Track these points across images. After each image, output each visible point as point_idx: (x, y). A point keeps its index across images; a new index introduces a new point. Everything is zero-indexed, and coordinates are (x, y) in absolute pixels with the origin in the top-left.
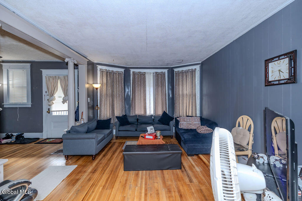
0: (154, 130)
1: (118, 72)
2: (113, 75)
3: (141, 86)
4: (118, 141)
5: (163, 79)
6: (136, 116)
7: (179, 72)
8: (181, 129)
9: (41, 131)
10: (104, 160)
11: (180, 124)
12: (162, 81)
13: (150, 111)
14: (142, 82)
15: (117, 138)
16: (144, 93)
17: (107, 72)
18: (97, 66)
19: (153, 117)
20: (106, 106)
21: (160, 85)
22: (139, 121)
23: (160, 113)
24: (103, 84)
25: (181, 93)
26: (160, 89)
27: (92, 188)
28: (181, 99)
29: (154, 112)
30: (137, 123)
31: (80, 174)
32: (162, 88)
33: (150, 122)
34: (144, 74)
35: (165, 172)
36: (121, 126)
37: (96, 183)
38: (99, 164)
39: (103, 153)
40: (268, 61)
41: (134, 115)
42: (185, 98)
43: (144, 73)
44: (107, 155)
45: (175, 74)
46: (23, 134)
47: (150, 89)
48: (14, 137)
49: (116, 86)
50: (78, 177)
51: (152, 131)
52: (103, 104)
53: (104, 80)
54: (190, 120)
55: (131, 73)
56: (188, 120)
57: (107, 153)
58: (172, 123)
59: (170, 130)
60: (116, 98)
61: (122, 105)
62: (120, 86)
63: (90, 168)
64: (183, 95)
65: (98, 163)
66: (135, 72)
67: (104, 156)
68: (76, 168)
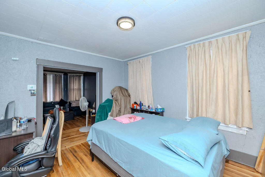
7: (71, 76)
8: (73, 107)
11: (72, 104)
13: (50, 99)
19: (53, 103)
21: (58, 83)
23: (58, 100)
25: (72, 88)
28: (72, 91)
29: (53, 99)
42: (75, 91)
43: (46, 74)
45: (68, 77)
58: (67, 105)
59: (66, 109)
64: (73, 89)
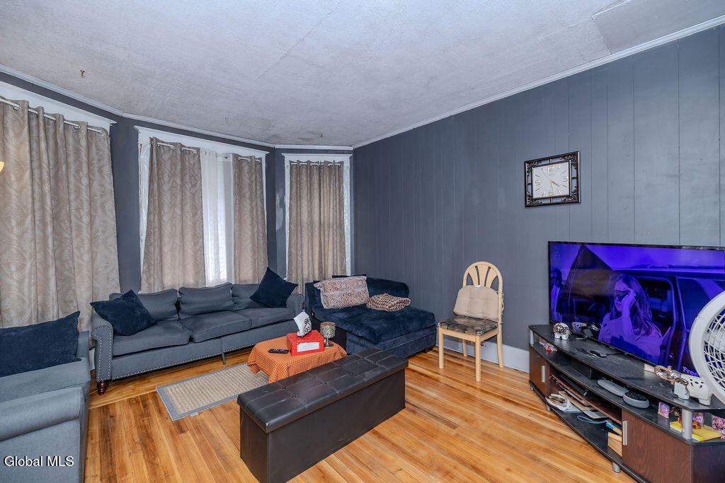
1: (88, 125)
2: (64, 133)
3: (182, 191)
5: (256, 178)
6: (170, 292)
7: (311, 164)
8: (333, 310)
11: (322, 298)
12: (254, 182)
13: (217, 271)
16: (195, 215)
17: (32, 116)
22: (183, 307)
25: (304, 218)
28: (304, 234)
29: (229, 273)
30: (176, 317)
32: (255, 203)
34: (195, 155)
35: (382, 428)
36: (125, 338)
40: (533, 163)
41: (157, 289)
42: (316, 234)
43: (195, 151)
51: (307, 326)
55: (143, 140)
64: (311, 225)
66: (158, 140)
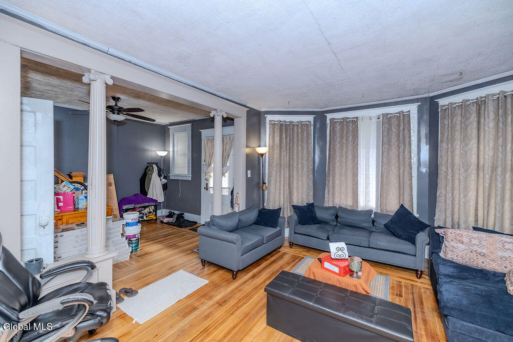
0: (346, 251)
1: (302, 122)
2: (293, 129)
3: (347, 147)
4: (292, 252)
5: (404, 129)
6: (334, 208)
7: (455, 106)
8: (446, 262)
9: (199, 213)
10: (248, 285)
12: (401, 133)
13: (368, 200)
14: (350, 138)
15: (292, 245)
16: (354, 161)
17: (281, 125)
18: (266, 115)
19: (373, 216)
20: (278, 184)
21: (396, 144)
22: (339, 219)
23: (392, 207)
24: (275, 146)
25: (458, 161)
26: (394, 151)
27: (201, 336)
29: (377, 203)
30: (335, 223)
31: (203, 300)
32: (401, 149)
33: (365, 225)
34: (355, 121)
36: (300, 226)
37: (211, 329)
38: (236, 291)
39: (255, 271)
41: (331, 205)
42: (473, 177)
44: (259, 276)
45: (439, 114)
46: (183, 214)
47: (368, 153)
48: (176, 216)
49: (298, 148)
50: (196, 305)
51: (340, 253)
52: (273, 182)
53: (276, 139)
54: (484, 243)
55: (328, 121)
56: (474, 242)
57: (260, 272)
59: (415, 256)
60: (297, 170)
61: (308, 184)
62: (306, 149)
63: (221, 294)
64: (465, 167)
65: (237, 288)
67: (254, 277)
68: (205, 285)
